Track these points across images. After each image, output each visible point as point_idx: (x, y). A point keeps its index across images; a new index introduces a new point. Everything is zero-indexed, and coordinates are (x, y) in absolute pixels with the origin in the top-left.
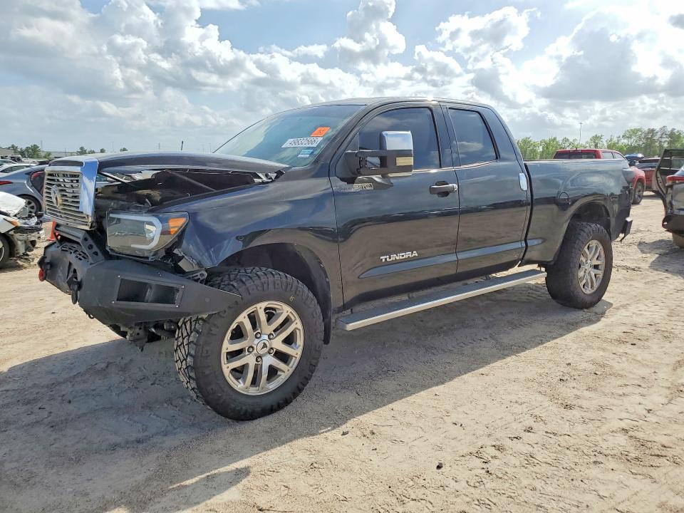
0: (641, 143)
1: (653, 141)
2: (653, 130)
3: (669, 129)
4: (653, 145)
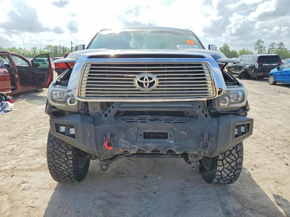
0: (53, 51)
1: (57, 51)
2: (56, 46)
3: (62, 46)
4: (57, 52)
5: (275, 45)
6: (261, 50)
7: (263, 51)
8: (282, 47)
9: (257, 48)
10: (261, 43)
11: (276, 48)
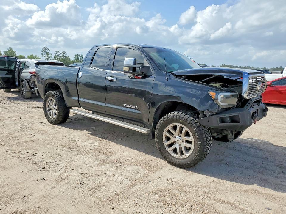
5: (59, 53)
6: (48, 56)
7: (50, 58)
8: (65, 55)
9: (44, 54)
10: (47, 50)
11: (60, 56)
